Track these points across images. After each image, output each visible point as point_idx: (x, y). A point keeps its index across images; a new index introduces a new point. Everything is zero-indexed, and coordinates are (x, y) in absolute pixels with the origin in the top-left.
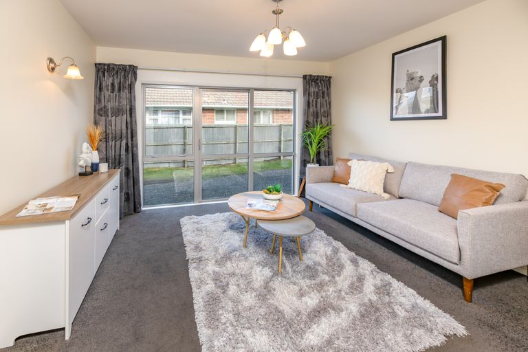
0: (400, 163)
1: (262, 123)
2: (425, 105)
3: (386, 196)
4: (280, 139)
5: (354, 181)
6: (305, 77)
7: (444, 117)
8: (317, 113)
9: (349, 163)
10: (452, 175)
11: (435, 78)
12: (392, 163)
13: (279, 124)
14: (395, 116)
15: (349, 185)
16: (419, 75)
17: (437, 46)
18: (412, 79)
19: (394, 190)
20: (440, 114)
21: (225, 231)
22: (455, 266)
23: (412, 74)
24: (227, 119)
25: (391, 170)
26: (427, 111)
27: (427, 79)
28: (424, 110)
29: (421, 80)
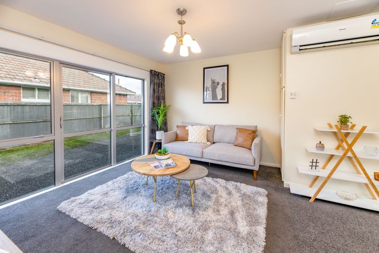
0: (212, 126)
1: (80, 102)
2: (219, 96)
3: (209, 143)
4: (101, 115)
5: (191, 138)
6: (151, 71)
7: (228, 102)
8: (159, 97)
9: (187, 128)
10: (237, 129)
11: (224, 84)
12: (209, 125)
13: (99, 103)
14: (205, 101)
15: (189, 141)
16: (217, 81)
17: (225, 69)
18: (214, 83)
19: (211, 139)
20: (226, 101)
21: (125, 197)
22: (253, 167)
23: (214, 80)
24: (39, 98)
25: (209, 130)
26: (221, 99)
27: (221, 84)
28: (219, 99)
29: (218, 84)
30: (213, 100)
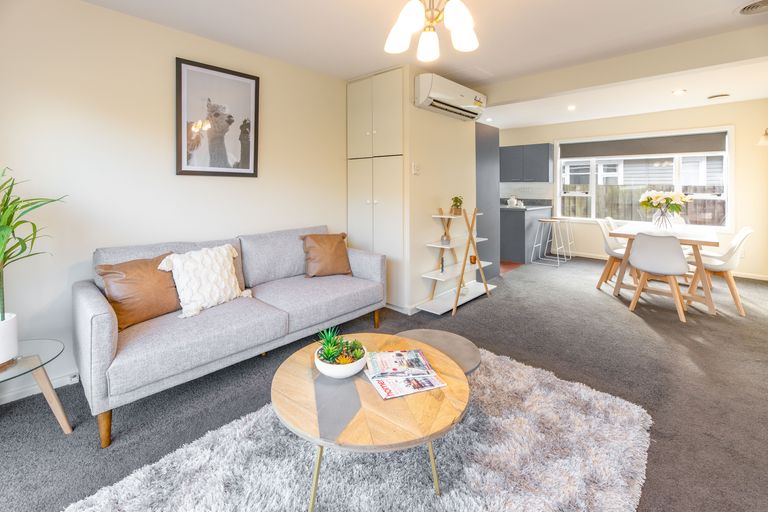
2: (233, 156)
7: (255, 175)
14: (185, 167)
16: (227, 112)
20: (251, 170)
23: (216, 107)
26: (237, 166)
28: (231, 163)
29: (230, 121)
30: (212, 165)
